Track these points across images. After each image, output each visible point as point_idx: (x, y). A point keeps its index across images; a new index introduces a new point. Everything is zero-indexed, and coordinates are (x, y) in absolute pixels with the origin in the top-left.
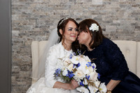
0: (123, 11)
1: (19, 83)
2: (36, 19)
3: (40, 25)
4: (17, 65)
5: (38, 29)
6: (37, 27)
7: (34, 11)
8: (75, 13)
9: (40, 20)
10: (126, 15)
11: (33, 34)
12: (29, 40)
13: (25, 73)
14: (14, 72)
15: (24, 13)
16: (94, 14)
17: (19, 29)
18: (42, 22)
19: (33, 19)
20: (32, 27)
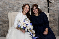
0: (41, 2)
1: (3, 28)
2: (9, 4)
3: (11, 7)
4: (2, 21)
5: (10, 8)
6: (9, 7)
7: (8, 1)
8: (24, 2)
9: (10, 5)
10: (42, 3)
11: (8, 10)
12: (6, 12)
13: (5, 24)
14: (1, 24)
15: (4, 2)
16: (31, 2)
17: (2, 8)
18: (11, 5)
19: (8, 4)
20: (7, 7)
